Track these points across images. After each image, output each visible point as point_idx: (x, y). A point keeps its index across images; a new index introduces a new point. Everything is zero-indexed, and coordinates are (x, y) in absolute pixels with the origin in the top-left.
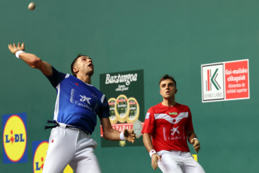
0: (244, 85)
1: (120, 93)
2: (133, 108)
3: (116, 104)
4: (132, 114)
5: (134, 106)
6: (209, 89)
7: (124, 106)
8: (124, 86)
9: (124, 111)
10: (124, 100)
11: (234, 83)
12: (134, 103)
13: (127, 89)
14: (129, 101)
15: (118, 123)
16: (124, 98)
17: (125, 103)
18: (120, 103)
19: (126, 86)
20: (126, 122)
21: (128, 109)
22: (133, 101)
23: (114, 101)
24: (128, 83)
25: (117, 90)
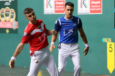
0: (63, 7)
1: (6, 6)
2: (13, 14)
3: (4, 11)
4: (12, 17)
5: (13, 13)
6: (47, 7)
7: (8, 13)
8: (8, 3)
9: (8, 16)
10: (8, 10)
11: (58, 5)
12: (13, 12)
13: (10, 4)
14: (11, 11)
15: (6, 21)
16: (8, 9)
17: (9, 11)
18: (6, 11)
19: (9, 3)
20: (9, 21)
21: (10, 15)
22: (12, 11)
23: (4, 10)
24: (10, 1)
25: (5, 4)
